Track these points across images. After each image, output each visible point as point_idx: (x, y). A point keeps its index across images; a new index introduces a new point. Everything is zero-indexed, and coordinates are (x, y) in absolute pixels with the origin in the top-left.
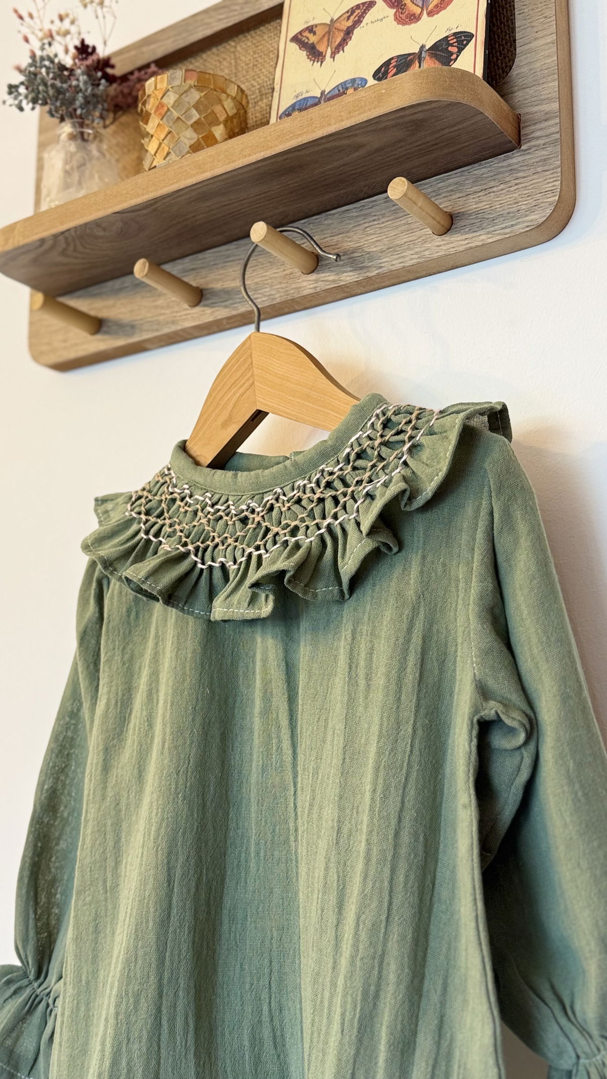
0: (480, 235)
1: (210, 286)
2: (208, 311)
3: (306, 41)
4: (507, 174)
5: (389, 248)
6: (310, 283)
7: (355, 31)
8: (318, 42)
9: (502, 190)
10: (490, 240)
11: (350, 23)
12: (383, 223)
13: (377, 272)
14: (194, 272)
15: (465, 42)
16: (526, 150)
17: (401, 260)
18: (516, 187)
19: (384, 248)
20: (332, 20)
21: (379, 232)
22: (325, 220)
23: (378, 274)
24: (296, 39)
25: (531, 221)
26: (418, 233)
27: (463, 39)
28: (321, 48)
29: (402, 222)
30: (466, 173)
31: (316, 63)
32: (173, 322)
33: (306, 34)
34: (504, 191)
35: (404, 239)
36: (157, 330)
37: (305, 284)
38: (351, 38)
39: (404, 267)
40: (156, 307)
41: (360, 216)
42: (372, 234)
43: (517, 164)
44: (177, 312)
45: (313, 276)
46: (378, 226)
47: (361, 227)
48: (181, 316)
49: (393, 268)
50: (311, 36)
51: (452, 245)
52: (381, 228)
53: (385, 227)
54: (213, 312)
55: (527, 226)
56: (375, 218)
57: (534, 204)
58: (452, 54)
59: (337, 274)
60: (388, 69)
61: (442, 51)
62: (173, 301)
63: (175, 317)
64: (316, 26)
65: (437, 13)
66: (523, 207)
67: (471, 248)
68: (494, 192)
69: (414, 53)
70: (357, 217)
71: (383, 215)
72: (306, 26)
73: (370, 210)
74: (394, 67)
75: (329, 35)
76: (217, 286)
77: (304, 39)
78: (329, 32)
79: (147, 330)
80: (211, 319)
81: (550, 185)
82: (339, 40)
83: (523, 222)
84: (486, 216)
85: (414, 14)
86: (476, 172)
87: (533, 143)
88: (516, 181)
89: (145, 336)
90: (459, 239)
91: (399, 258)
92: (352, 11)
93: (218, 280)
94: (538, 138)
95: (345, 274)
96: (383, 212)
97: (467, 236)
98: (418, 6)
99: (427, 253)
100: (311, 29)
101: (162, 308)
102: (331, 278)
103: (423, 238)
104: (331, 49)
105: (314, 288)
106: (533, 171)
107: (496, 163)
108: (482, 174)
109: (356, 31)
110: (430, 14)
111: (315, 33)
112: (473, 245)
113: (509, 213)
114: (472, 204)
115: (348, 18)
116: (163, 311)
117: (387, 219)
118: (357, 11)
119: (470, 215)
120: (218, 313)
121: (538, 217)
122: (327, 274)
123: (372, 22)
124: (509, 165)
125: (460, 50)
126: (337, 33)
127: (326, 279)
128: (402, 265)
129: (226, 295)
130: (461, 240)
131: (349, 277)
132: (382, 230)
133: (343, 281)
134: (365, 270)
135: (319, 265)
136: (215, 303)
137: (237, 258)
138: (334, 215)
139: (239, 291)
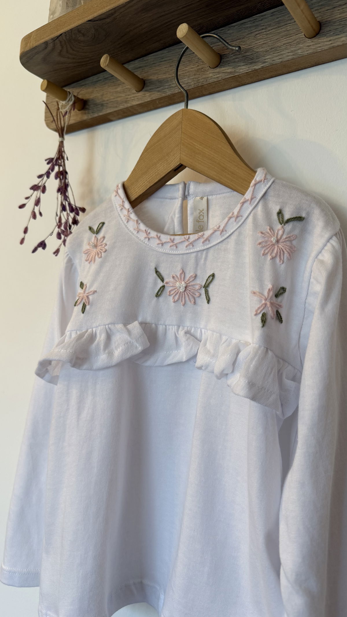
0: (341, 37)
1: (150, 77)
2: (148, 94)
5: (272, 49)
6: (215, 74)
12: (269, 30)
13: (262, 65)
14: (141, 69)
17: (280, 57)
19: (268, 49)
21: (266, 37)
22: (228, 30)
23: (263, 67)
26: (294, 37)
29: (283, 30)
32: (126, 102)
35: (284, 41)
36: (116, 107)
37: (211, 75)
39: (282, 62)
40: (117, 92)
41: (252, 26)
42: (261, 39)
44: (129, 95)
45: (217, 70)
46: (265, 33)
47: (253, 35)
48: (131, 98)
49: (274, 62)
51: (319, 45)
52: (267, 34)
54: (150, 95)
56: (264, 27)
59: (234, 68)
62: (127, 88)
63: (127, 98)
67: (333, 47)
70: (250, 27)
71: (270, 25)
73: (261, 22)
76: (154, 78)
79: (110, 107)
80: (149, 100)
89: (109, 111)
90: (324, 40)
91: (278, 55)
93: (155, 74)
95: (239, 68)
97: (331, 38)
99: (299, 51)
101: (120, 93)
102: (229, 71)
103: (297, 41)
112: (335, 45)
114: (337, 15)
116: (120, 95)
117: (272, 28)
119: (335, 22)
120: (154, 95)
122: (227, 68)
127: (225, 72)
128: (281, 60)
129: (161, 83)
130: (327, 41)
132: (268, 36)
133: (237, 72)
134: (253, 65)
135: (222, 61)
136: (152, 89)
137: (168, 58)
138: (234, 26)
139: (168, 81)
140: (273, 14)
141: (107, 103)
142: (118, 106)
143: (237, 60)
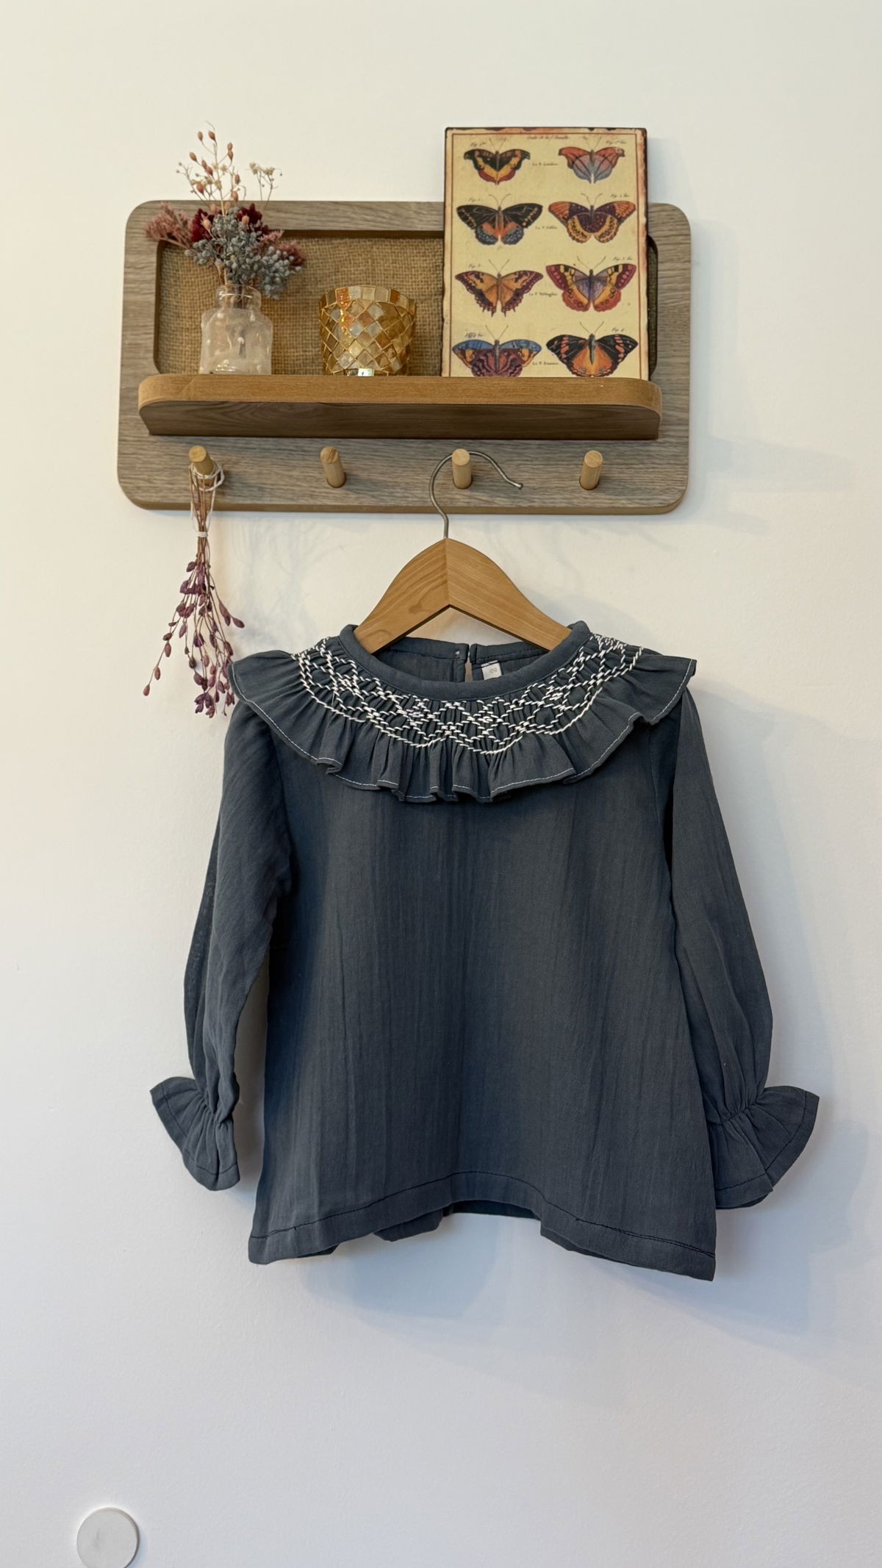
0: (622, 499)
1: (355, 473)
2: (354, 496)
3: (473, 285)
4: (645, 458)
5: (541, 488)
6: (462, 496)
7: (525, 295)
8: (487, 291)
9: (642, 468)
10: (630, 506)
11: (518, 285)
12: (535, 465)
13: (530, 504)
15: (630, 347)
16: (661, 443)
17: (552, 501)
18: (652, 470)
19: (536, 486)
20: (499, 275)
21: (532, 471)
24: (460, 277)
25: (664, 500)
26: (567, 483)
27: (629, 344)
28: (491, 297)
29: (554, 470)
30: (611, 446)
31: (486, 311)
32: (311, 496)
33: (472, 277)
34: (643, 470)
35: (555, 483)
36: (292, 499)
37: (458, 497)
38: (521, 301)
39: (554, 507)
41: (513, 453)
42: (524, 471)
43: (654, 451)
44: (316, 488)
45: (467, 493)
46: (530, 466)
47: (515, 463)
48: (321, 493)
49: (544, 505)
50: (478, 282)
51: (597, 501)
52: (534, 469)
53: (537, 469)
54: (358, 498)
55: (661, 503)
57: (667, 487)
58: (620, 353)
59: (491, 497)
60: (561, 344)
61: (610, 345)
64: (483, 274)
65: (604, 310)
66: (657, 487)
67: (613, 507)
68: (634, 468)
69: (584, 339)
70: (511, 452)
71: (537, 459)
72: (471, 269)
73: (525, 451)
74: (567, 344)
75: (498, 289)
76: (364, 475)
77: (470, 282)
78: (497, 286)
79: (278, 497)
80: (356, 503)
81: (680, 476)
82: (508, 298)
83: (659, 499)
84: (629, 486)
85: (581, 303)
86: (620, 448)
87: (667, 439)
88: (653, 466)
89: (276, 502)
90: (603, 497)
92: (520, 274)
93: (364, 470)
94: (672, 437)
95: (498, 499)
96: (536, 456)
97: (611, 497)
98: (585, 297)
99: (575, 501)
100: (478, 275)
101: (298, 479)
102: (484, 498)
103: (572, 488)
104: (502, 303)
105: (468, 503)
106: (666, 462)
107: (637, 446)
108: (626, 451)
109: (526, 297)
110: (597, 308)
111: (482, 281)
112: (617, 505)
113: (646, 488)
114: (615, 473)
115: (516, 280)
116: (299, 483)
117: (540, 463)
118: (525, 278)
119: (614, 481)
120: (365, 500)
121: (668, 498)
122: (481, 494)
123: (541, 294)
124: (648, 451)
125: (627, 352)
126: (506, 290)
127: (478, 497)
129: (374, 485)
130: (605, 499)
131: (501, 501)
132: (535, 471)
133: (495, 503)
134: (518, 500)
135: (474, 483)
136: (361, 490)
137: (386, 454)
138: (489, 444)
139: (388, 486)
140: (539, 447)
141: (272, 489)
142: (295, 498)
143: (495, 488)
